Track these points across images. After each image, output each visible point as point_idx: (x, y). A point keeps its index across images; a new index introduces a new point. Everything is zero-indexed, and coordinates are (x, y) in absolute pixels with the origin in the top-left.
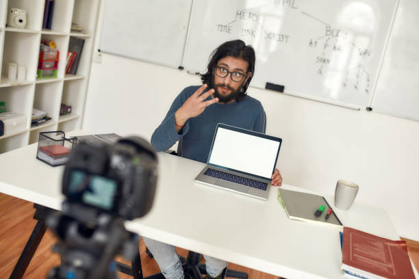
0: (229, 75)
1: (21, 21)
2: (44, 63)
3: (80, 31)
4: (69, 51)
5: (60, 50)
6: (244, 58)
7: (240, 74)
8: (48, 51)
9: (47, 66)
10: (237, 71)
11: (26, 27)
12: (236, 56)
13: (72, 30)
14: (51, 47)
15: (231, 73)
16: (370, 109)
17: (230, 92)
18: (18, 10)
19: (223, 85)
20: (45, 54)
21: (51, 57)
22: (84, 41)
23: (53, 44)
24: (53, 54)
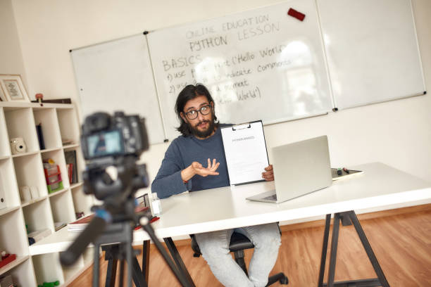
0: (199, 113)
1: (21, 147)
2: (49, 178)
3: (69, 143)
4: (67, 163)
5: (59, 165)
6: (201, 95)
7: (205, 107)
8: (50, 167)
9: (53, 181)
10: (202, 105)
11: (26, 151)
12: (194, 97)
13: (64, 144)
14: (51, 164)
15: (200, 110)
16: (336, 109)
17: (208, 124)
18: (17, 139)
19: (200, 123)
20: (48, 170)
21: (53, 172)
22: (75, 152)
23: (52, 161)
24: (54, 169)
